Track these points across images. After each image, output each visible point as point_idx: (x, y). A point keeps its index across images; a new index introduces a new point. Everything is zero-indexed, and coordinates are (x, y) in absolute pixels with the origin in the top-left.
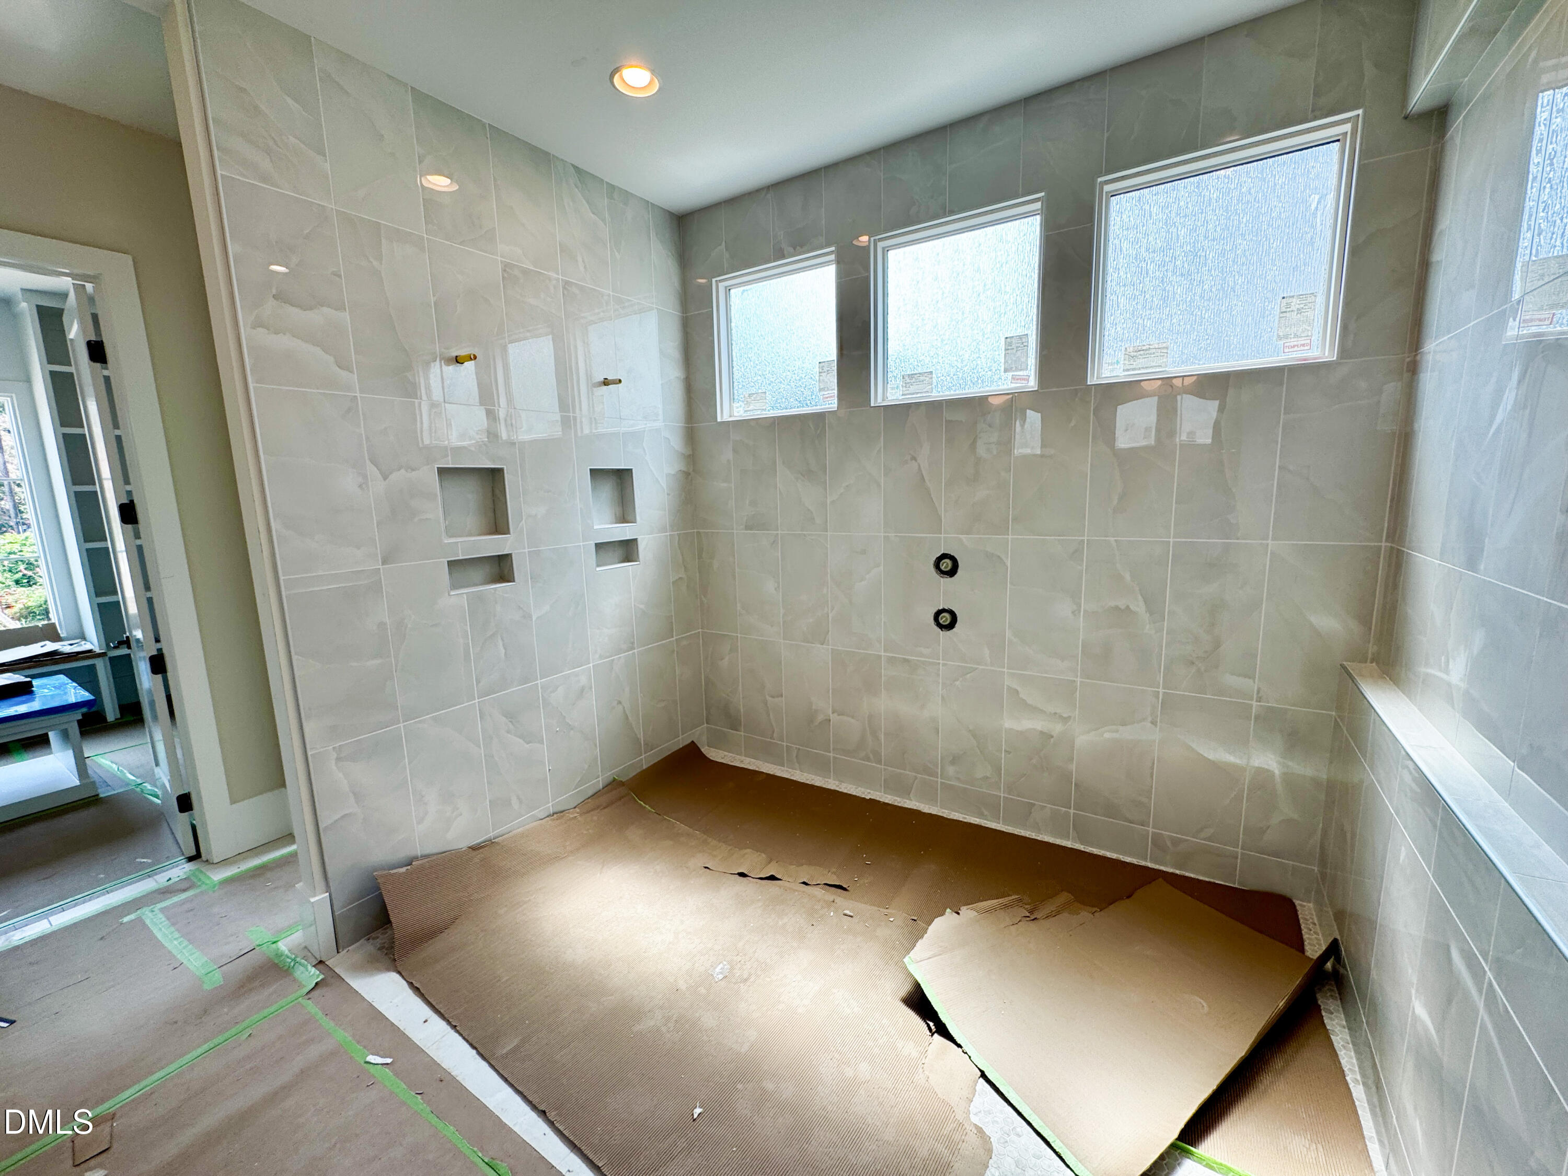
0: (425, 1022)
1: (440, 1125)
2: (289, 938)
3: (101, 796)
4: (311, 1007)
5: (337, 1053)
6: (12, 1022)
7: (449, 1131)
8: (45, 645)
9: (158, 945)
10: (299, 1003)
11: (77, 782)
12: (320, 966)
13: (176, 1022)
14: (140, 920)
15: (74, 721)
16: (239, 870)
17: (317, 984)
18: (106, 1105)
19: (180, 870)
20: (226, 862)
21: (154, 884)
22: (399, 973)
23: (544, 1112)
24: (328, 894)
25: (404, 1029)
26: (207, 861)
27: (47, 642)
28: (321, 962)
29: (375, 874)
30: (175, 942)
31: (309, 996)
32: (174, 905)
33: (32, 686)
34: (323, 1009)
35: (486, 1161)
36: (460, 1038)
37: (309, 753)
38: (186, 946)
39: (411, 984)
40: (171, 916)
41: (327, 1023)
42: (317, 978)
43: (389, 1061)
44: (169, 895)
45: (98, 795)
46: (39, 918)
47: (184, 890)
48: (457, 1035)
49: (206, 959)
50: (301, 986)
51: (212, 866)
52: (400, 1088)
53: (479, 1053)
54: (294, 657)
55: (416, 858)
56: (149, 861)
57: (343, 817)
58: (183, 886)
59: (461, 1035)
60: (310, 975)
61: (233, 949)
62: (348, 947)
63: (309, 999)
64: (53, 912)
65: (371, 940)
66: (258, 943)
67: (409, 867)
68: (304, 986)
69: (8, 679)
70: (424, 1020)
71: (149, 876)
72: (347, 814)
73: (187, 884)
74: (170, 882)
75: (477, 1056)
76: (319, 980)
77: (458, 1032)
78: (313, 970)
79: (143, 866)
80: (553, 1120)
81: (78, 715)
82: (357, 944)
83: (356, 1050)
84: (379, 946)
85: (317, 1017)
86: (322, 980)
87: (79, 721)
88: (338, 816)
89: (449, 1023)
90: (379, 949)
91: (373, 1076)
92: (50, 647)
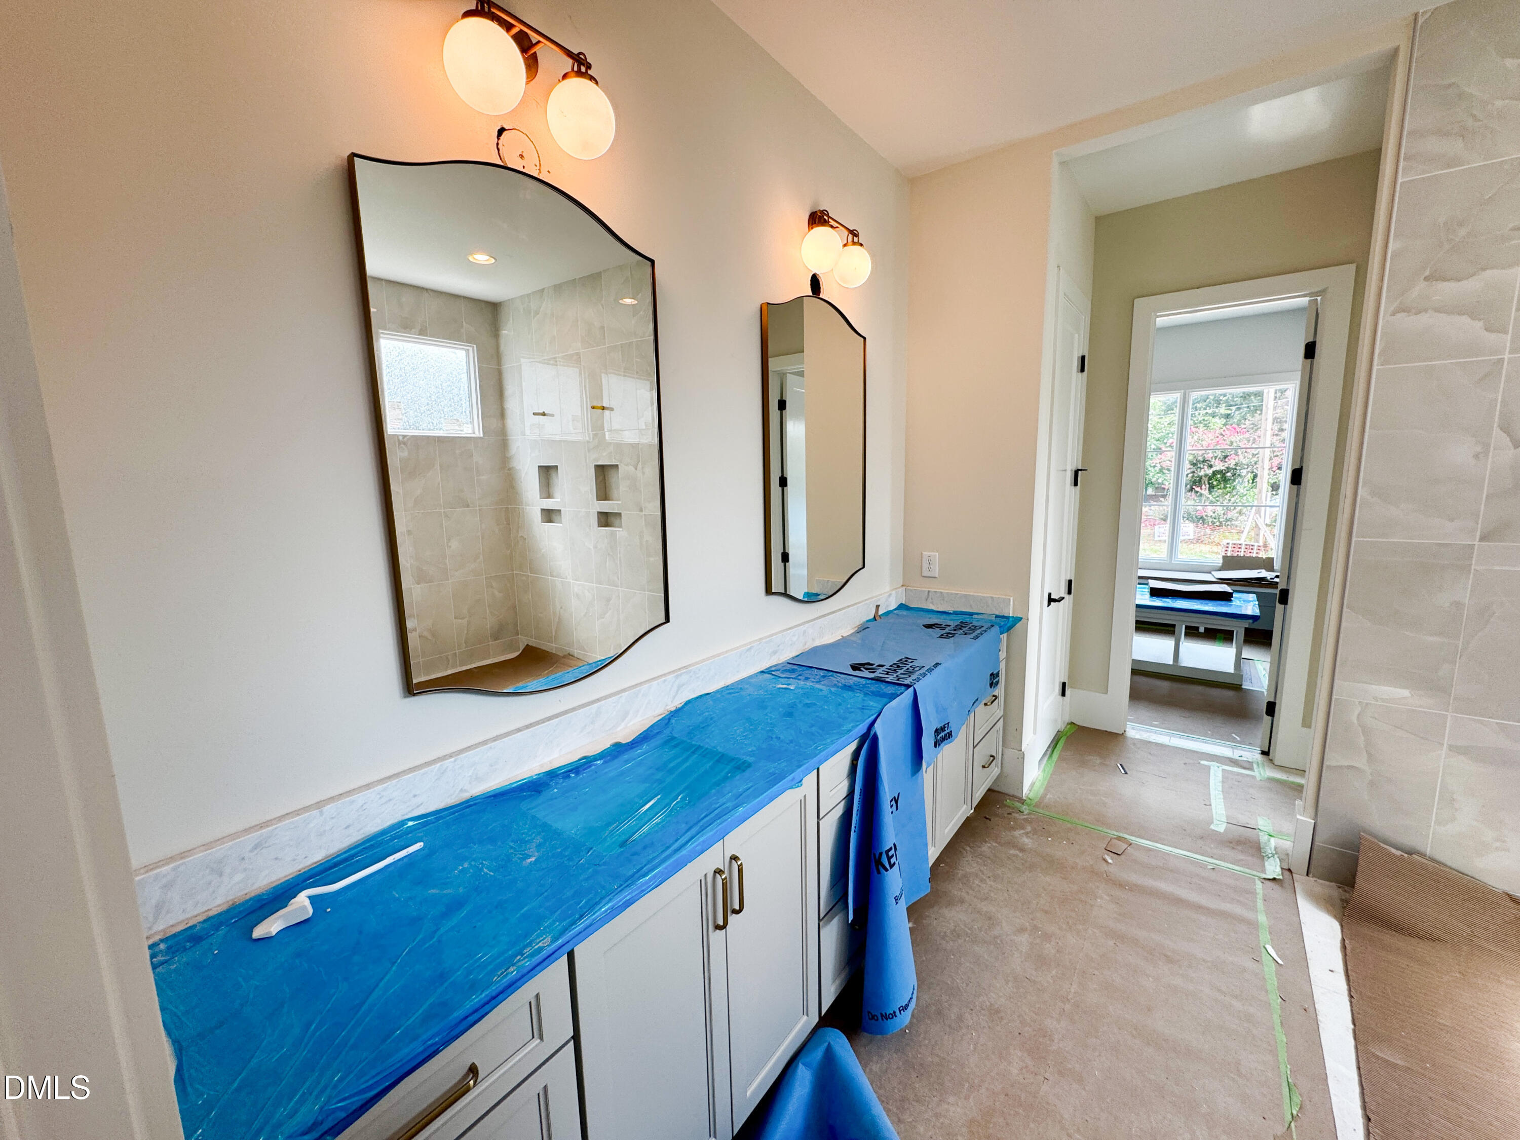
0: (1331, 971)
1: (1278, 1028)
2: (1282, 841)
3: (1243, 687)
4: (1259, 886)
5: (1253, 925)
6: (1126, 773)
7: (1282, 1038)
8: (1261, 572)
9: (1207, 786)
10: (1255, 879)
11: (1232, 671)
12: (1287, 873)
13: (1185, 830)
14: (1209, 768)
15: (1242, 627)
16: (1287, 779)
17: (1274, 879)
18: (1133, 838)
19: (1252, 754)
20: (1281, 768)
21: (1232, 753)
22: (1342, 926)
23: (1369, 1120)
24: (1313, 821)
25: (1310, 959)
26: (1271, 760)
27: (1263, 571)
28: (1289, 870)
29: (1362, 834)
30: (1217, 792)
31: (1263, 881)
32: (1232, 772)
33: (1232, 597)
34: (1264, 895)
35: (1290, 1080)
36: (1349, 1008)
37: (1334, 697)
38: (1220, 798)
39: (1343, 940)
40: (1226, 775)
41: (1260, 904)
42: (1277, 876)
43: (1280, 962)
44: (1233, 764)
45: (1241, 685)
46: (1168, 735)
47: (1245, 768)
48: (1348, 1003)
49: (1224, 813)
50: (1264, 871)
51: (1271, 765)
52: (1272, 982)
53: (1354, 1031)
54: (1345, 609)
55: (1423, 855)
56: (1238, 739)
57: (1350, 767)
58: (1245, 765)
59: (1351, 1006)
60: (1273, 869)
61: (1243, 819)
62: (1319, 878)
63: (1263, 883)
64: (1174, 735)
65: (1340, 890)
66: (1260, 827)
67: (1406, 855)
68: (1266, 873)
69: (1222, 588)
70: (1331, 969)
71: (1232, 748)
72: (1357, 768)
73: (1248, 766)
74: (1240, 758)
75: (1351, 1031)
76: (1277, 877)
77: (1351, 1002)
78: (1279, 870)
79: (1234, 740)
80: (1371, 1131)
81: (1246, 624)
82: (1328, 883)
83: (1264, 936)
84: (1343, 898)
85: (1258, 896)
86: (1279, 879)
87: (1246, 629)
88: (1346, 764)
89: (1350, 990)
90: (1341, 900)
91: (1261, 959)
92: (1263, 573)
